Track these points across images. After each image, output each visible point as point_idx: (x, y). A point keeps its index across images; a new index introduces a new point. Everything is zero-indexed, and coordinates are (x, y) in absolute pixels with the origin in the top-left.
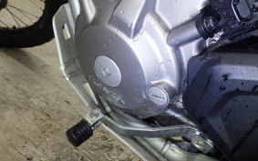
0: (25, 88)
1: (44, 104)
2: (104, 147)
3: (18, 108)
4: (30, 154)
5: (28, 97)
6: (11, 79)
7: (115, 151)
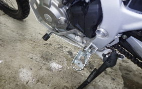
0: (21, 32)
1: (31, 37)
2: (59, 48)
3: (21, 41)
4: (31, 57)
5: (23, 36)
6: (14, 30)
7: (64, 49)
